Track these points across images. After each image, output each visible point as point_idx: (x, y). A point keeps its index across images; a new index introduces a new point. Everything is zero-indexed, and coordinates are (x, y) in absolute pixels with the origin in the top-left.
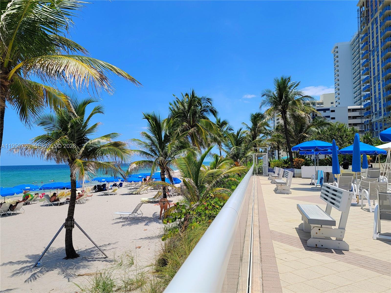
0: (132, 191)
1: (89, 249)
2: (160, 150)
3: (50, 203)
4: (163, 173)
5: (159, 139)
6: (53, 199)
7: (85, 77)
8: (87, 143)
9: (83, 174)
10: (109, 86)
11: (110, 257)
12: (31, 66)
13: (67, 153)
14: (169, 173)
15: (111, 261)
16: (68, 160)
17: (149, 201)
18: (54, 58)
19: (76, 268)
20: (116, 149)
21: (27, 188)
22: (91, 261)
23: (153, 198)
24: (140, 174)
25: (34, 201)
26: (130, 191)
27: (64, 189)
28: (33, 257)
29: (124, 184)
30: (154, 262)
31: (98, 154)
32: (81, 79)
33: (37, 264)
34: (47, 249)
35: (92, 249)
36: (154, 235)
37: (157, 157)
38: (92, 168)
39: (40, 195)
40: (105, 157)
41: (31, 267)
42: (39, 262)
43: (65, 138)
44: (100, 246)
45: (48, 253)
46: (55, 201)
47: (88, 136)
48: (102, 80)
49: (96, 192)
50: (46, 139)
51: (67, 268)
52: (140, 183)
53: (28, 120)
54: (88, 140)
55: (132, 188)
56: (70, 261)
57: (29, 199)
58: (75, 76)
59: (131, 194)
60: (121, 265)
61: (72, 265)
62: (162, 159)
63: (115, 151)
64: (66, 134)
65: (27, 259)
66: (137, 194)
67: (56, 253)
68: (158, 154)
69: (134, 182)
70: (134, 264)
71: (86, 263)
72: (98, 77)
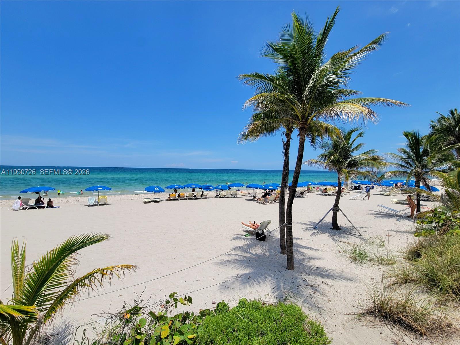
0: (383, 192)
1: (348, 227)
2: (417, 162)
3: (322, 194)
4: (417, 182)
5: (417, 154)
6: (324, 192)
7: (356, 114)
8: (351, 158)
9: (347, 179)
10: (375, 118)
11: (364, 236)
12: (321, 114)
13: (336, 165)
14: (426, 182)
15: (364, 240)
16: (337, 169)
17: (399, 202)
18: (335, 105)
19: (339, 237)
20: (373, 162)
21: (309, 183)
22: (349, 235)
23: (404, 200)
24: (391, 181)
25: (313, 191)
26: (381, 192)
27: (331, 186)
28: (313, 223)
29: (376, 187)
30: (405, 251)
31: (359, 165)
32: (353, 116)
33: (315, 227)
34: (321, 221)
35: (350, 228)
36: (405, 230)
37: (412, 168)
38: (354, 175)
39: (316, 188)
40: (364, 168)
41: (312, 228)
42: (316, 227)
43: (337, 155)
44: (356, 227)
45: (321, 223)
46: (325, 193)
47: (352, 154)
48: (370, 114)
49: (352, 190)
50: (324, 156)
51: (333, 235)
52: (391, 187)
53: (315, 146)
54: (351, 156)
55: (383, 190)
56: (334, 231)
57: (311, 189)
58: (349, 115)
59: (382, 195)
60: (373, 244)
61: (337, 234)
62: (419, 170)
63: (372, 163)
64: (337, 153)
65: (309, 223)
66: (388, 195)
67: (327, 224)
68: (414, 166)
69: (385, 186)
70: (385, 247)
71: (346, 235)
72: (367, 113)
